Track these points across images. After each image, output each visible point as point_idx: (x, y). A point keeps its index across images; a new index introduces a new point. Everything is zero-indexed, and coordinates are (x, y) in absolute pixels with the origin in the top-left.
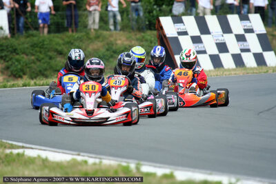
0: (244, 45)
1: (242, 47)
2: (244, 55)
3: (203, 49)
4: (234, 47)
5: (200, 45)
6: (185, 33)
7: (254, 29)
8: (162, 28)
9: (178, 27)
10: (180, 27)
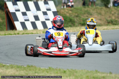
0: (46, 17)
1: (46, 18)
3: (27, 19)
4: (42, 18)
5: (26, 17)
6: (19, 10)
7: (51, 9)
8: (7, 7)
9: (15, 7)
10: (16, 7)
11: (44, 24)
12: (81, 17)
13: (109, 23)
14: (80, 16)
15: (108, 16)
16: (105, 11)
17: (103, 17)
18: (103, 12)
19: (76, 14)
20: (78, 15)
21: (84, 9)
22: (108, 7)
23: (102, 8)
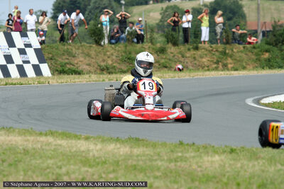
1: (24, 59)
2: (25, 65)
4: (18, 59)
11: (21, 69)
12: (57, 61)
13: (102, 70)
14: (57, 59)
15: (101, 59)
16: (95, 51)
17: (94, 60)
18: (93, 53)
19: (50, 56)
20: (53, 56)
21: (63, 47)
22: (100, 45)
23: (91, 46)
